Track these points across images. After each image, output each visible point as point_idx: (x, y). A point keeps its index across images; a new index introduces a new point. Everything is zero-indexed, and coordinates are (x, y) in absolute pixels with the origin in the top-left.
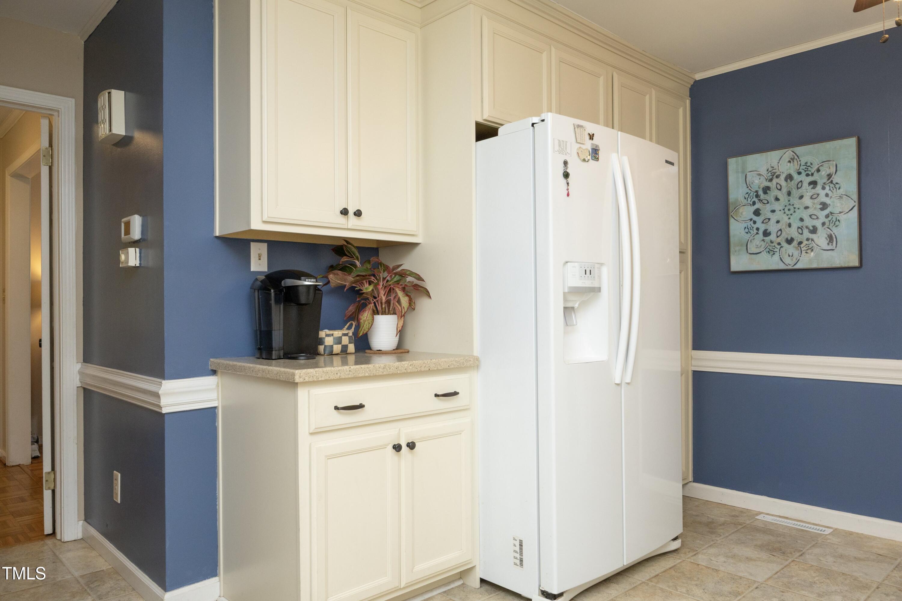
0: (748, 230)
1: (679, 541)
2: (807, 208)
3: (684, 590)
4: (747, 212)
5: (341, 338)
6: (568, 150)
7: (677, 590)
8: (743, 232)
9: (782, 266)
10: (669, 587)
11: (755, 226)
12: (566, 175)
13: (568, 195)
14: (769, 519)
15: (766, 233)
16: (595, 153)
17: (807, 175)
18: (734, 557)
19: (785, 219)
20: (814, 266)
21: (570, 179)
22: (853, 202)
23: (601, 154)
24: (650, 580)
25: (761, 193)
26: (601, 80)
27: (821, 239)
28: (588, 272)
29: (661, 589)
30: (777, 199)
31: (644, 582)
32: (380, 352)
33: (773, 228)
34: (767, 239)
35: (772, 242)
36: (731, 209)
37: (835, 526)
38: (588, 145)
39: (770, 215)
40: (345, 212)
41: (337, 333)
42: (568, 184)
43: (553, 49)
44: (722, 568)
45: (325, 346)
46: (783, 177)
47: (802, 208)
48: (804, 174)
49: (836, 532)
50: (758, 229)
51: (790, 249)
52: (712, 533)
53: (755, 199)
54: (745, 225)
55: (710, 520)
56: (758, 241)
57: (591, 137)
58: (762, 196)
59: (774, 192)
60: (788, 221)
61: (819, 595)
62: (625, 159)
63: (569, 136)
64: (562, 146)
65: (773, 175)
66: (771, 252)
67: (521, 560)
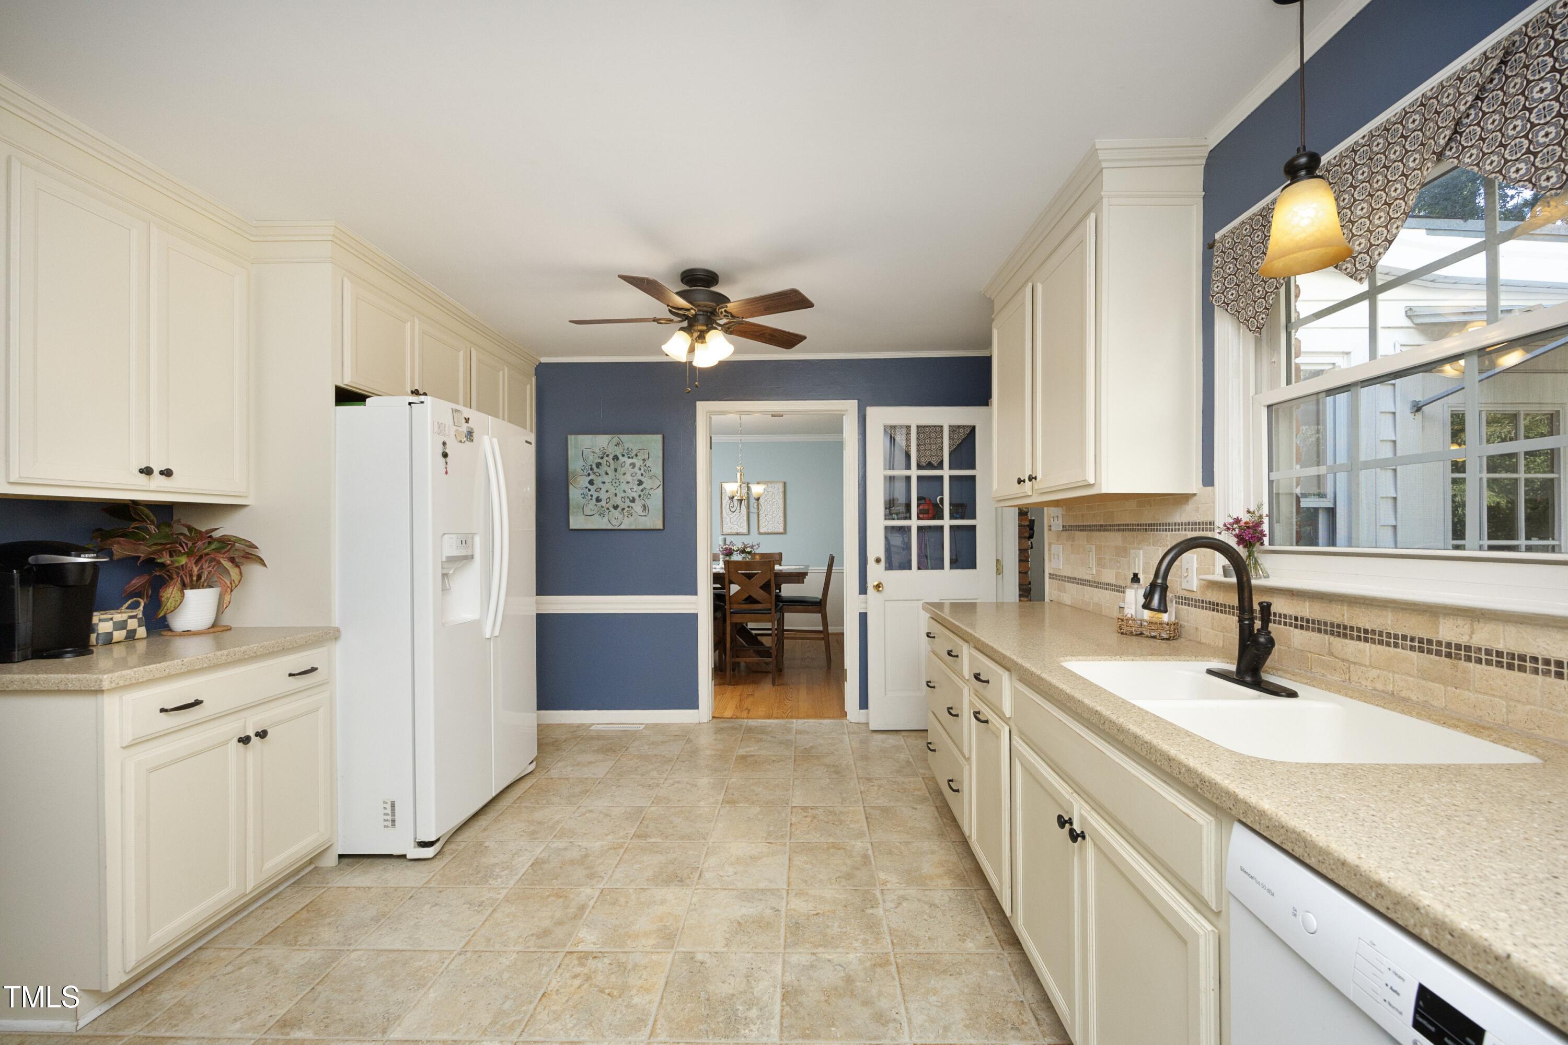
0: (584, 496)
1: (534, 763)
2: (628, 483)
3: (545, 802)
4: (584, 481)
5: (126, 621)
6: (447, 432)
7: (539, 804)
8: (580, 497)
9: (610, 527)
10: (532, 803)
11: (590, 493)
12: (445, 455)
13: (446, 473)
14: (599, 727)
15: (598, 500)
16: (470, 435)
17: (629, 458)
18: (578, 764)
19: (612, 490)
20: (633, 527)
21: (448, 459)
22: (659, 482)
23: (475, 435)
24: (514, 803)
25: (594, 467)
26: (461, 354)
27: (637, 507)
28: (464, 542)
29: (526, 807)
30: (607, 474)
31: (509, 807)
32: (188, 633)
33: (603, 496)
34: (599, 504)
35: (602, 507)
36: (570, 478)
37: (646, 722)
38: (464, 428)
39: (601, 485)
40: (147, 471)
41: (119, 617)
42: (446, 463)
43: (417, 321)
44: (571, 776)
45: (98, 634)
46: (611, 457)
47: (625, 483)
48: (626, 456)
49: (648, 726)
50: (592, 496)
51: (616, 513)
52: (557, 750)
53: (590, 471)
54: (582, 492)
55: (554, 740)
56: (591, 506)
57: (467, 420)
58: (596, 470)
59: (604, 468)
60: (615, 492)
61: (642, 775)
62: (495, 440)
63: (448, 419)
64: (440, 428)
65: (605, 455)
66: (602, 515)
67: (393, 821)
